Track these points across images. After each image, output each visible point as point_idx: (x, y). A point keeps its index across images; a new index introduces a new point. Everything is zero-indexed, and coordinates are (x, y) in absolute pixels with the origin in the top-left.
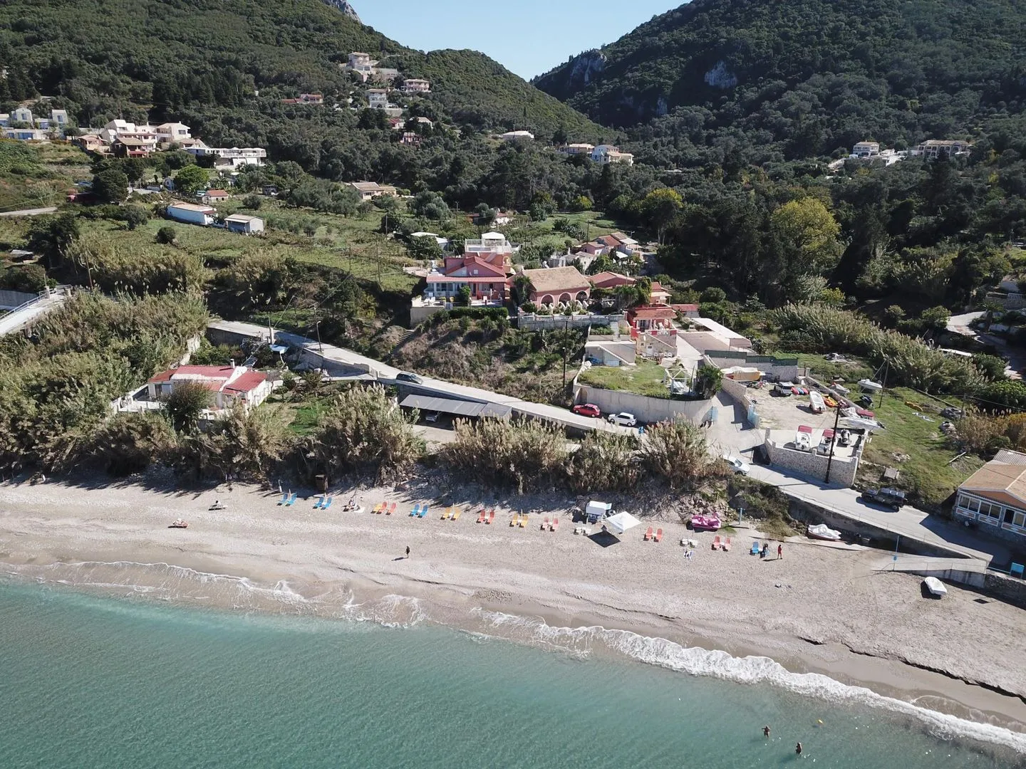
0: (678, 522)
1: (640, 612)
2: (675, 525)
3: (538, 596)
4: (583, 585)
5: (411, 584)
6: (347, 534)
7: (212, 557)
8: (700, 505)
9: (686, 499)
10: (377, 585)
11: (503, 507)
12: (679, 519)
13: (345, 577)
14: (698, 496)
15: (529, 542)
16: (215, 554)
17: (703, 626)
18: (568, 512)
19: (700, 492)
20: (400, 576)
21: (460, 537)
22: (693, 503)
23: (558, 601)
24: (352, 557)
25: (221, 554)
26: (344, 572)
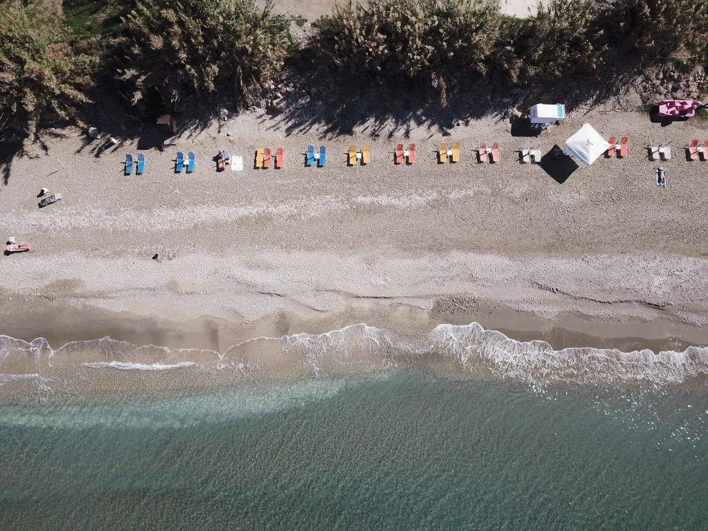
0: (640, 110)
1: (626, 301)
2: (635, 115)
3: (508, 297)
4: (553, 262)
5: (356, 304)
6: (243, 221)
7: (92, 302)
8: (671, 78)
9: (651, 72)
10: (317, 314)
11: (420, 123)
12: (640, 103)
13: (273, 306)
14: (670, 65)
15: (470, 192)
16: (93, 296)
17: (696, 311)
18: (503, 118)
19: (673, 59)
20: (338, 292)
21: (383, 200)
22: (661, 76)
23: (530, 302)
24: (268, 267)
25: (101, 295)
26: (269, 297)
